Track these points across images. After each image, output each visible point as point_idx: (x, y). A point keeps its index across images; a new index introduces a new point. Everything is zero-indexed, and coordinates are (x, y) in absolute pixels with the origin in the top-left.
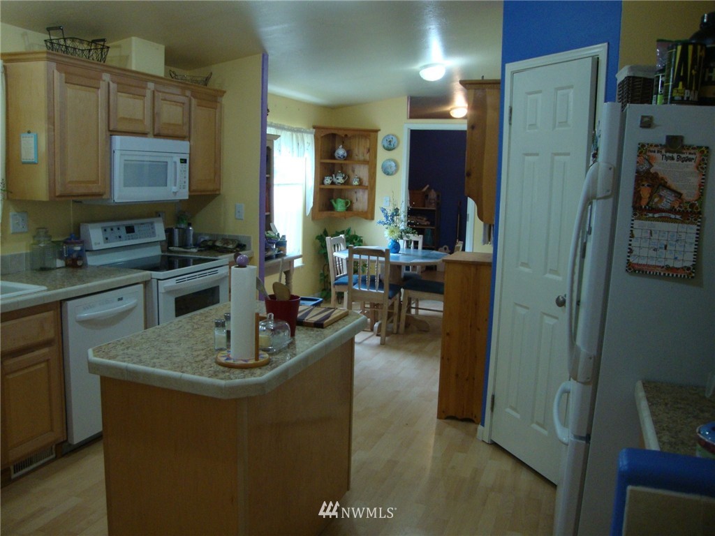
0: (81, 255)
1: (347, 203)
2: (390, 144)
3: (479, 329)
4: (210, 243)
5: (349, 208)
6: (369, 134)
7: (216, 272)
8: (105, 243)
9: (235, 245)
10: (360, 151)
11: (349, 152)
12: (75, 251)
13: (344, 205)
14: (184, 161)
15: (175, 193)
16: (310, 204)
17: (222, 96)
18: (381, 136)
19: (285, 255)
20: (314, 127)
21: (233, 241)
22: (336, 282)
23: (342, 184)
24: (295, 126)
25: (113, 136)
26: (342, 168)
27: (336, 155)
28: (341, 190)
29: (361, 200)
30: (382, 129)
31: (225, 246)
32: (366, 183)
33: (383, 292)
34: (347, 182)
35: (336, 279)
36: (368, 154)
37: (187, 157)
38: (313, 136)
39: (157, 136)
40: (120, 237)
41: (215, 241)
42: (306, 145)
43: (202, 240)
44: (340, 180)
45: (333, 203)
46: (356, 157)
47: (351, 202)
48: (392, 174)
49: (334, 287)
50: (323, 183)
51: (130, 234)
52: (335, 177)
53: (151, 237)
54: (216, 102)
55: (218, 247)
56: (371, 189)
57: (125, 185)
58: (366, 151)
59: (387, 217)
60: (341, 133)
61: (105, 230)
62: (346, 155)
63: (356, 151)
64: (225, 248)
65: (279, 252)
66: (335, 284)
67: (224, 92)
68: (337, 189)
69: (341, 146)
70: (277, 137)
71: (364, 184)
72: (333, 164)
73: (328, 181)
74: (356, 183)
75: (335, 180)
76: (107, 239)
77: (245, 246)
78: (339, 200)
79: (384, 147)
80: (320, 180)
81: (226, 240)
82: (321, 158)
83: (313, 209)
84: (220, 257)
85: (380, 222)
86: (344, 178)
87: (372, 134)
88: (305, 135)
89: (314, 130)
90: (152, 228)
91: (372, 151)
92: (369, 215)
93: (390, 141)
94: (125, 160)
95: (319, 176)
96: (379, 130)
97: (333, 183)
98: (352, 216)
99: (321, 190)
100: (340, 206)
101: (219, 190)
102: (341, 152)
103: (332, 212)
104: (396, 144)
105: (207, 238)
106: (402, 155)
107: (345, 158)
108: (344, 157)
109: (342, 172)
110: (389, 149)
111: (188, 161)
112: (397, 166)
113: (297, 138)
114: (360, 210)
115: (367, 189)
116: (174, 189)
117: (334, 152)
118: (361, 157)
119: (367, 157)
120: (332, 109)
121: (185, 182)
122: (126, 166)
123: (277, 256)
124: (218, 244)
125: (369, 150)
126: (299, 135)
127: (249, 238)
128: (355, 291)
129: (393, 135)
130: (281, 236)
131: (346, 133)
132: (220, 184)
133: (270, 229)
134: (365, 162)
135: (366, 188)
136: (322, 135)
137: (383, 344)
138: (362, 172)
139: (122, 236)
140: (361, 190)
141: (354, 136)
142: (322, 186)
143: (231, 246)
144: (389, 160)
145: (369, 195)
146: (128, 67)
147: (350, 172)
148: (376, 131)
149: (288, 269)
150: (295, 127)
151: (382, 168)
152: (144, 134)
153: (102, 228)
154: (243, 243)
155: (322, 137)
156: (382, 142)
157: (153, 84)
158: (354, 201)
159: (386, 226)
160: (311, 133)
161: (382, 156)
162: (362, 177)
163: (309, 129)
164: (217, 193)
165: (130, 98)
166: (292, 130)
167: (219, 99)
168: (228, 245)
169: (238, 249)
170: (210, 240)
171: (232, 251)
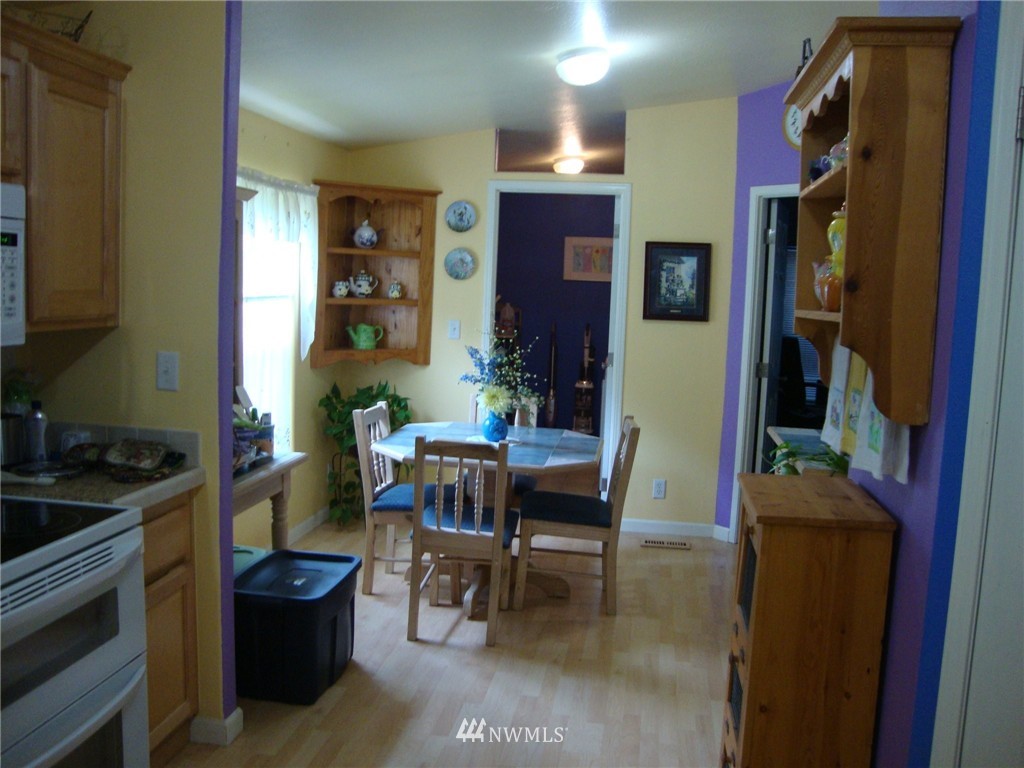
1: (377, 333)
2: (461, 220)
3: (848, 696)
4: (91, 455)
5: (381, 344)
6: (421, 200)
7: (106, 556)
9: (158, 458)
10: (401, 232)
11: (381, 233)
13: (373, 336)
14: (9, 240)
16: (310, 336)
17: (122, 78)
18: (442, 204)
19: (270, 459)
20: (316, 183)
21: (153, 446)
22: (376, 503)
23: (367, 296)
24: (283, 176)
26: (367, 266)
27: (356, 238)
28: (365, 308)
29: (402, 325)
30: (444, 192)
31: (132, 463)
32: (414, 292)
33: (491, 534)
34: (377, 292)
35: (376, 498)
36: (418, 240)
37: (17, 229)
38: (315, 199)
41: (104, 449)
42: (303, 217)
43: (72, 443)
44: (365, 288)
45: (352, 333)
46: (395, 244)
47: (385, 330)
48: (464, 278)
49: (372, 514)
50: (331, 294)
52: (355, 281)
54: (106, 91)
55: (114, 466)
56: (423, 304)
58: (414, 232)
59: (481, 365)
60: (369, 197)
62: (375, 238)
63: (393, 232)
64: (132, 469)
65: (258, 453)
66: (375, 509)
67: (128, 69)
68: (356, 306)
69: (366, 222)
70: (250, 194)
71: (409, 296)
72: (350, 257)
73: (341, 289)
74: (395, 294)
75: (354, 288)
77: (182, 456)
78: (363, 327)
79: (449, 224)
80: (326, 290)
81: (136, 445)
82: (329, 246)
83: (313, 347)
84: (116, 504)
85: (466, 378)
86: (371, 285)
87: (427, 199)
88: (301, 197)
89: (318, 188)
91: (426, 231)
92: (419, 355)
93: (461, 214)
95: (325, 280)
96: (441, 192)
97: (350, 294)
98: (386, 359)
99: (328, 307)
100: (364, 338)
101: (115, 316)
102: (366, 233)
103: (351, 352)
104: (472, 220)
105: (85, 437)
106: (484, 241)
107: (374, 246)
108: (372, 243)
109: (368, 273)
110: (459, 229)
111: (21, 242)
112: (475, 261)
113: (286, 200)
114: (403, 347)
115: (416, 305)
117: (353, 232)
118: (405, 245)
119: (416, 244)
120: (346, 149)
123: (255, 466)
124: (114, 457)
125: (419, 231)
126: (291, 195)
128: (429, 533)
129: (468, 203)
130: (260, 416)
131: (378, 195)
132: (117, 304)
133: (236, 400)
134: (413, 254)
135: (415, 303)
136: (331, 199)
137: (491, 644)
138: (404, 272)
140: (404, 308)
141: (391, 204)
142: (331, 301)
143: (146, 464)
144: (461, 250)
145: (419, 317)
147: (383, 274)
148: (434, 194)
149: (280, 490)
150: (282, 178)
151: (446, 264)
154: (180, 449)
155: (330, 203)
156: (446, 215)
158: (391, 328)
159: (480, 385)
160: (312, 193)
161: (446, 243)
162: (405, 283)
163: (309, 185)
164: (110, 324)
166: (276, 184)
167: (112, 84)
168: (140, 462)
169: (166, 471)
170: (93, 445)
171: (150, 478)
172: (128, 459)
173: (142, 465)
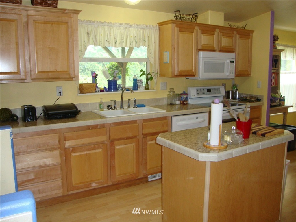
0: (186, 100)
4: (244, 98)
8: (197, 95)
9: (255, 99)
12: (184, 98)
14: (232, 62)
15: (228, 75)
17: (253, 33)
19: (284, 105)
21: (255, 97)
25: (200, 52)
31: (251, 99)
37: (234, 60)
39: (220, 51)
40: (204, 93)
43: (242, 96)
51: (209, 92)
53: (218, 94)
54: (250, 36)
55: (248, 100)
57: (205, 72)
61: (198, 90)
67: (254, 31)
70: (283, 50)
76: (198, 94)
77: (260, 100)
81: (252, 97)
90: (219, 90)
94: (204, 61)
101: (250, 74)
105: (244, 95)
111: (234, 62)
116: (228, 74)
121: (233, 71)
122: (205, 63)
123: (279, 106)
124: (248, 98)
127: (263, 96)
130: (282, 97)
132: (251, 72)
139: (205, 93)
143: (253, 100)
146: (207, 24)
149: (285, 112)
152: (214, 51)
153: (196, 89)
154: (260, 98)
157: (218, 29)
165: (208, 36)
167: (251, 34)
168: (252, 99)
169: (256, 101)
170: (245, 97)
171: (253, 102)
172: (250, 98)
173: (252, 100)
